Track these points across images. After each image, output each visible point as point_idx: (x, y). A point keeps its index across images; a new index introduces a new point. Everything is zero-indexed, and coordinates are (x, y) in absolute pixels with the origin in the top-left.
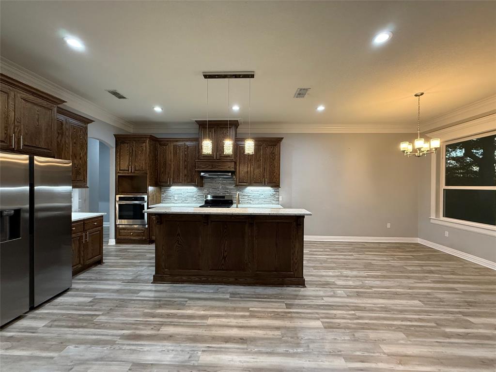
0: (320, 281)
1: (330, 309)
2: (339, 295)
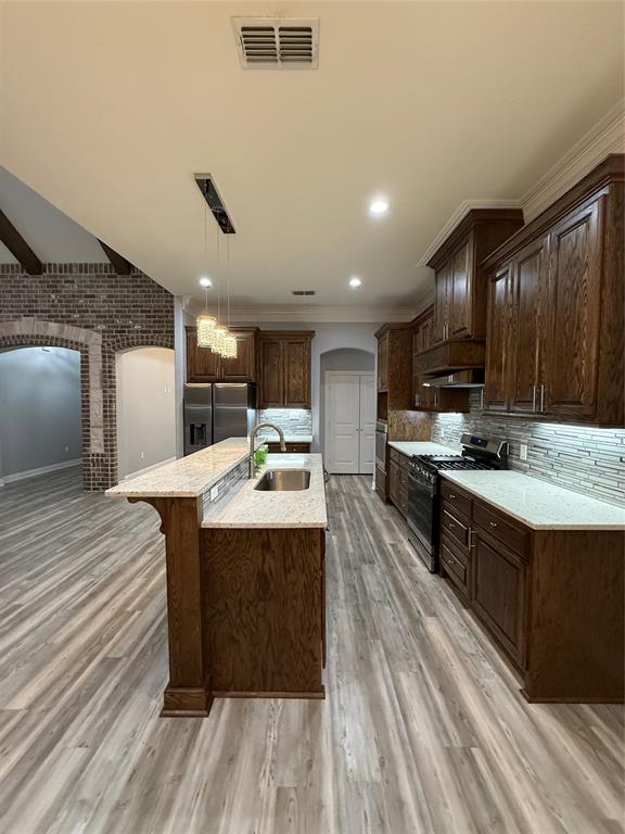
0: (179, 778)
1: (32, 748)
2: (63, 814)
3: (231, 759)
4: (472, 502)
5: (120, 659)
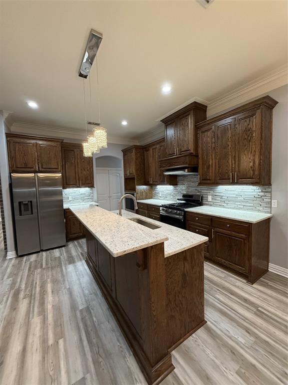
3: (208, 378)
4: (212, 219)
5: (84, 379)
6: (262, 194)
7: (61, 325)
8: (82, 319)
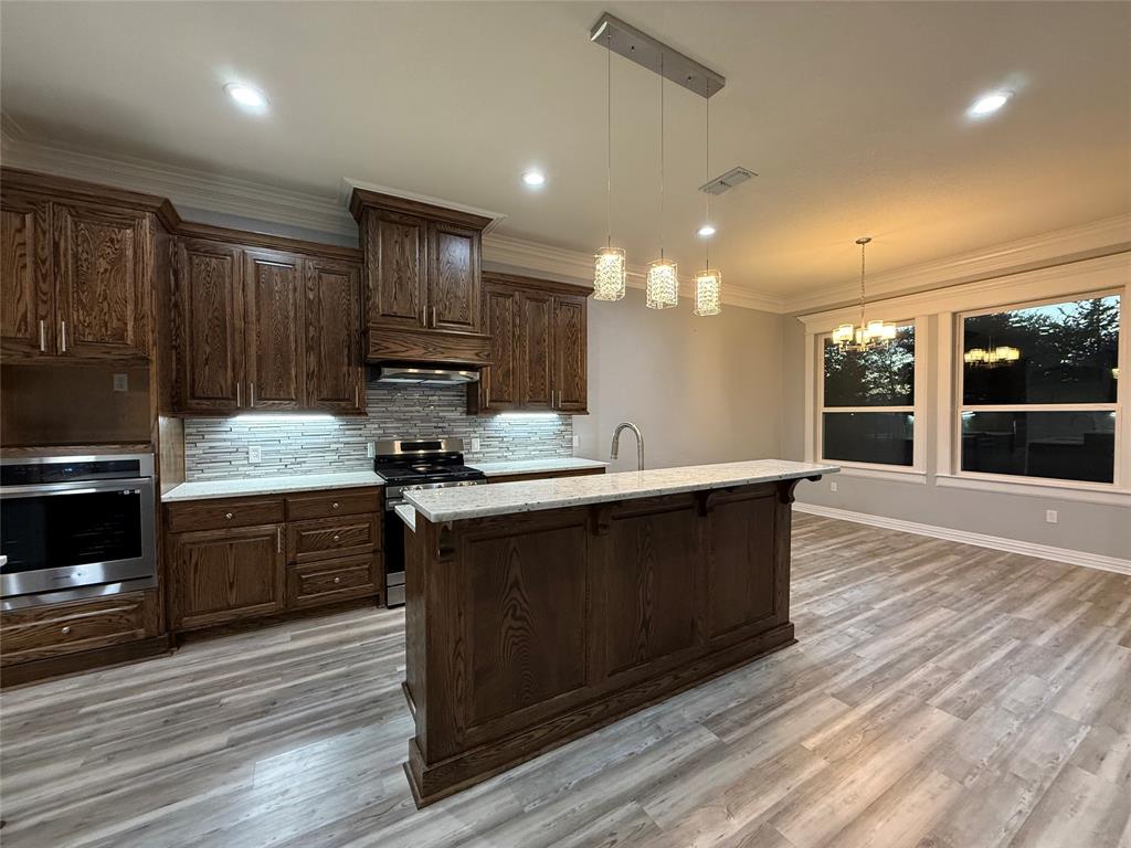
5: (834, 696)
6: (563, 428)
7: (777, 762)
8: (742, 725)
